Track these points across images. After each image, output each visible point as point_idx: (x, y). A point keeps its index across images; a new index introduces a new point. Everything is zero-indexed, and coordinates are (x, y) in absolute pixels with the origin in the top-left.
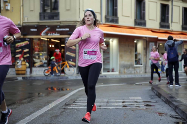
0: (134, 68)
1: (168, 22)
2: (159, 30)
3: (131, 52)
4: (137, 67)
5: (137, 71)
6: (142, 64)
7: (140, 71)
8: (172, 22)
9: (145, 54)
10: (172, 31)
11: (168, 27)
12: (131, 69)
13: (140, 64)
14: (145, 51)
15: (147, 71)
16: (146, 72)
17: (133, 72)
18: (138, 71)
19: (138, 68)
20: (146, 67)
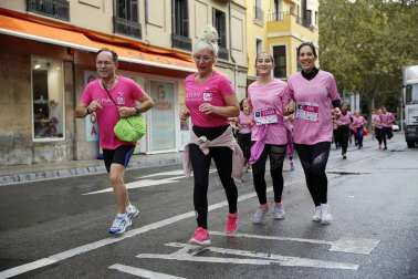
0: (33, 148)
1: (136, 18)
2: (113, 37)
3: (17, 97)
4: (43, 144)
5: (43, 158)
6: (61, 136)
7: (54, 157)
8: (146, 22)
9: (71, 103)
10: (148, 45)
11: (138, 33)
12: (18, 152)
13: (54, 136)
14: (69, 95)
15: (79, 155)
16: (75, 159)
17: (29, 161)
18: (48, 157)
19: (47, 148)
20: (74, 142)
